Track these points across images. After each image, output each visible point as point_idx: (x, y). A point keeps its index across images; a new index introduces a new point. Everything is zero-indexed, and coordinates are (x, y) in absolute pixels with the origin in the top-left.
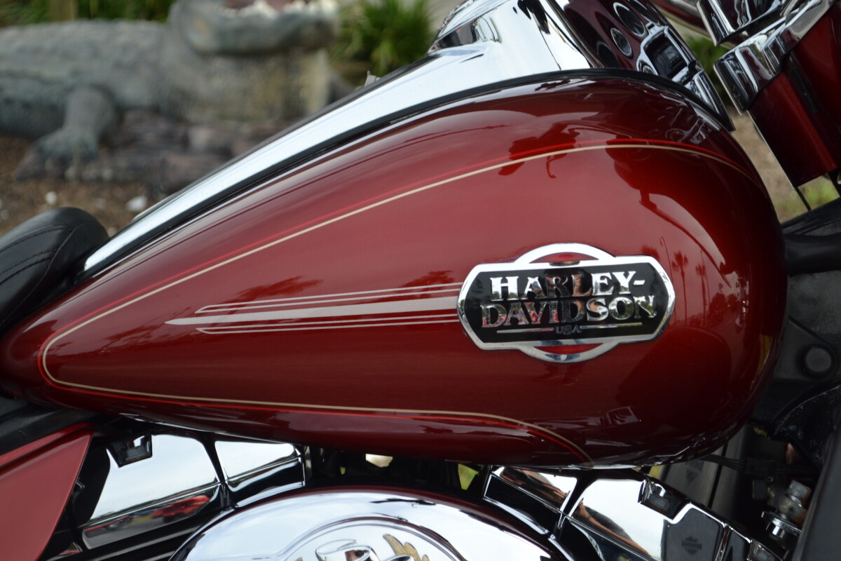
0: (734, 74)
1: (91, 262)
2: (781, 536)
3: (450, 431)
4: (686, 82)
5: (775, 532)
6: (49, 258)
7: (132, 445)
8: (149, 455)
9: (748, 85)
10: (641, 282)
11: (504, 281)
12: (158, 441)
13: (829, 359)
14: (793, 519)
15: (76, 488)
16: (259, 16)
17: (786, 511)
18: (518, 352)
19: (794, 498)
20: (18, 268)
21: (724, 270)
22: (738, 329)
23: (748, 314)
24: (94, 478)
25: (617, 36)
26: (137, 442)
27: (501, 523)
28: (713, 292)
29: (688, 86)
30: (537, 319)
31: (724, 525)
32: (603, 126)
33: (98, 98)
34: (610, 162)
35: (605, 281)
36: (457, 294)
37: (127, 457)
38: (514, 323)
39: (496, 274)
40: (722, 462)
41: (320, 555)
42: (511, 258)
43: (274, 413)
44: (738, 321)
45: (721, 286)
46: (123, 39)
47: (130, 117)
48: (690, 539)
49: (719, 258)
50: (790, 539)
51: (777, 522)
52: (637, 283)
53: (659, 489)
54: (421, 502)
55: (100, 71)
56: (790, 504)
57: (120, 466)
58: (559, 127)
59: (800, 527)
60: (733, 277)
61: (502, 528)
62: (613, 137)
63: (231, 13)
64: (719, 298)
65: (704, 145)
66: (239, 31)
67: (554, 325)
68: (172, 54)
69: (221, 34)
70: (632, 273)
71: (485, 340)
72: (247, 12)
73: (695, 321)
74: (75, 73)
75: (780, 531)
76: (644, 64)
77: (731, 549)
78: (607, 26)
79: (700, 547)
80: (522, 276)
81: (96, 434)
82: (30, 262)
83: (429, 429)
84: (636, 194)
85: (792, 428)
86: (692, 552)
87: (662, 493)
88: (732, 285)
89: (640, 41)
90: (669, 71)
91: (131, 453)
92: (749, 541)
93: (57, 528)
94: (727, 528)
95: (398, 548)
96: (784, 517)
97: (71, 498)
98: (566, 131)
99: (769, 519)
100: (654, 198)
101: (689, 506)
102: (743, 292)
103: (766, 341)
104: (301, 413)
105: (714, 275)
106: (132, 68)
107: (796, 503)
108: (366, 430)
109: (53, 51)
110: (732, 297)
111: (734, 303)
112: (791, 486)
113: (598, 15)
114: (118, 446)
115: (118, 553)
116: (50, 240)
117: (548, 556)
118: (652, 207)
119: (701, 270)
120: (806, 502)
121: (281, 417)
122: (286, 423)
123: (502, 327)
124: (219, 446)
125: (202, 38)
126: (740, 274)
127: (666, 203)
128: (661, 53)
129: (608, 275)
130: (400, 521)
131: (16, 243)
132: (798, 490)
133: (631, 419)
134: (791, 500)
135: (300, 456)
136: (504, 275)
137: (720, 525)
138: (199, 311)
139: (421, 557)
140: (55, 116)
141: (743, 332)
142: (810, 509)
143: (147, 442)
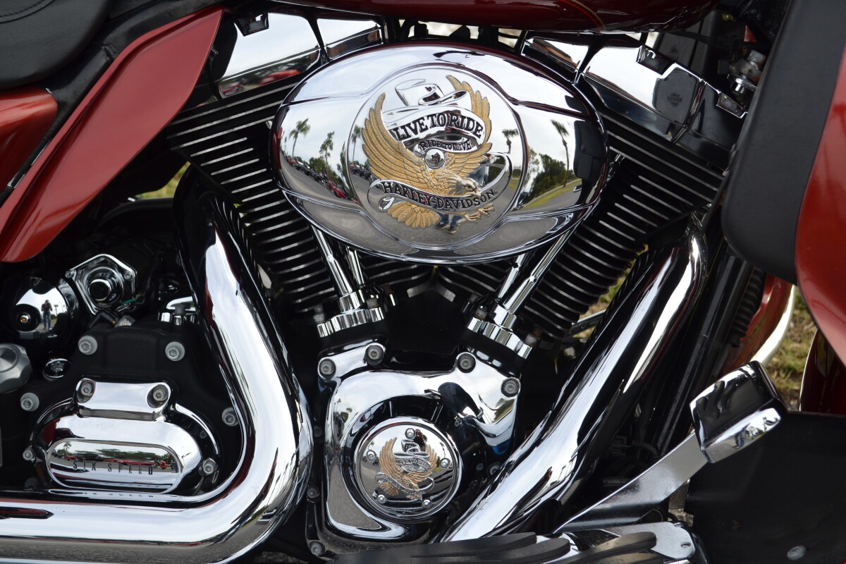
2: (742, 92)
5: (737, 89)
7: (255, 20)
8: (267, 27)
12: (273, 17)
14: (752, 79)
15: (211, 53)
17: (746, 72)
19: (752, 63)
24: (224, 46)
26: (258, 18)
27: (536, 70)
31: (700, 80)
37: (249, 29)
40: (698, 37)
41: (399, 91)
48: (674, 95)
50: (748, 94)
51: (739, 81)
53: (651, 54)
54: (474, 53)
56: (749, 67)
57: (244, 35)
59: (756, 85)
61: (537, 74)
75: (741, 88)
77: (704, 101)
79: (681, 100)
81: (226, 10)
85: (752, 11)
86: (675, 105)
87: (653, 57)
91: (253, 26)
92: (719, 92)
93: (199, 82)
94: (702, 82)
95: (458, 85)
96: (744, 77)
97: (208, 61)
99: (733, 78)
101: (675, 66)
107: (754, 67)
112: (751, 55)
114: (242, 22)
115: (245, 101)
117: (571, 96)
120: (761, 66)
124: (321, 22)
132: (756, 57)
134: (750, 64)
135: (380, 28)
137: (697, 80)
139: (475, 92)
142: (764, 71)
143: (265, 18)
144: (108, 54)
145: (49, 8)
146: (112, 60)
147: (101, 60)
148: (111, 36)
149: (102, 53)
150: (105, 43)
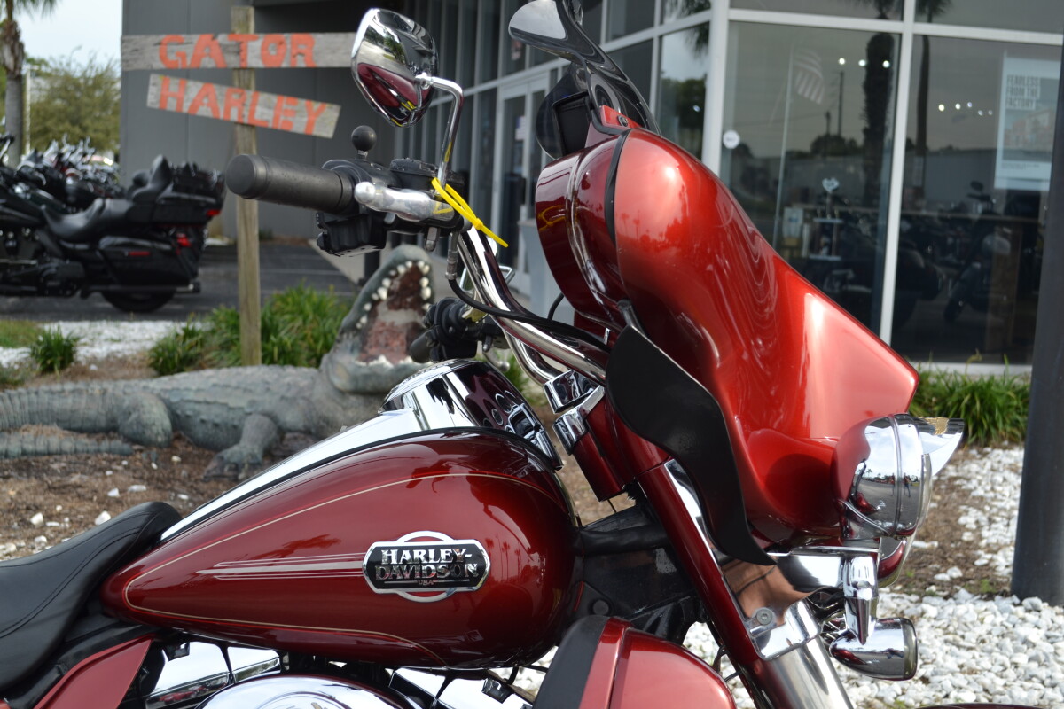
0: (564, 434)
1: (165, 535)
3: (371, 644)
4: (533, 439)
6: (138, 532)
7: (179, 648)
8: (188, 654)
9: (571, 440)
10: (470, 556)
11: (390, 552)
12: (194, 646)
13: (608, 608)
16: (381, 366)
18: (396, 595)
20: (118, 538)
21: (530, 551)
22: (538, 585)
23: (545, 577)
24: (153, 667)
25: (496, 413)
26: (183, 646)
28: (524, 564)
29: (533, 441)
30: (407, 576)
32: (465, 463)
33: (266, 421)
34: (468, 485)
35: (448, 554)
36: (363, 559)
37: (174, 655)
38: (394, 578)
39: (385, 548)
42: (394, 539)
43: (266, 630)
44: (538, 581)
45: (529, 561)
46: (288, 380)
47: (288, 435)
49: (527, 544)
52: (467, 556)
53: (498, 685)
55: (269, 403)
57: (170, 660)
58: (441, 462)
60: (536, 556)
62: (471, 470)
63: (363, 364)
64: (527, 567)
65: (525, 478)
66: (367, 377)
67: (417, 579)
68: (320, 392)
69: (354, 379)
70: (464, 550)
71: (378, 587)
72: (373, 363)
73: (513, 580)
74: (252, 403)
76: (509, 429)
78: (490, 407)
80: (400, 550)
81: (155, 640)
82: (126, 534)
83: (359, 642)
84: (482, 506)
87: (499, 688)
88: (535, 560)
89: (508, 415)
90: (523, 432)
91: (177, 652)
93: (125, 698)
98: (444, 465)
100: (491, 508)
101: (513, 695)
102: (542, 565)
103: (558, 593)
104: (285, 631)
105: (524, 554)
106: (292, 401)
108: (324, 642)
109: (237, 388)
110: (536, 567)
111: (536, 571)
113: (485, 401)
114: (170, 649)
116: (141, 521)
118: (489, 513)
119: (518, 553)
121: (272, 633)
122: (274, 637)
123: (387, 580)
124: (230, 650)
125: (341, 381)
126: (540, 554)
127: (497, 511)
128: (520, 422)
129: (450, 550)
130: (330, 698)
131: (119, 522)
133: (479, 638)
136: (389, 549)
138: (216, 566)
140: (235, 434)
141: (541, 587)
143: (187, 646)
144: (60, 671)
145: (15, 634)
146: (62, 676)
147: (53, 675)
148: (64, 656)
149: (55, 670)
150: (58, 661)
